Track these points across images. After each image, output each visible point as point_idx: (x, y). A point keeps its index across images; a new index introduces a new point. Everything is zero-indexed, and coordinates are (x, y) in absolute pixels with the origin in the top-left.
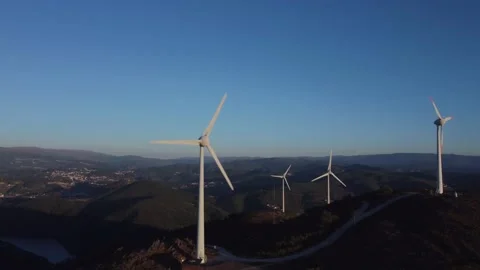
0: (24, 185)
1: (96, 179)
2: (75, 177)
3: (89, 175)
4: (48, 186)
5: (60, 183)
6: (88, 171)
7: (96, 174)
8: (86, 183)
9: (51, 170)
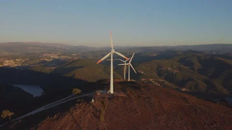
0: (30, 60)
1: (63, 57)
2: (54, 56)
3: (60, 56)
4: (40, 60)
5: (46, 60)
6: (60, 53)
7: (64, 55)
8: (58, 59)
9: (43, 53)
